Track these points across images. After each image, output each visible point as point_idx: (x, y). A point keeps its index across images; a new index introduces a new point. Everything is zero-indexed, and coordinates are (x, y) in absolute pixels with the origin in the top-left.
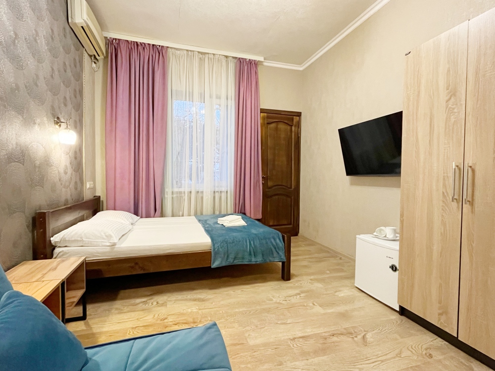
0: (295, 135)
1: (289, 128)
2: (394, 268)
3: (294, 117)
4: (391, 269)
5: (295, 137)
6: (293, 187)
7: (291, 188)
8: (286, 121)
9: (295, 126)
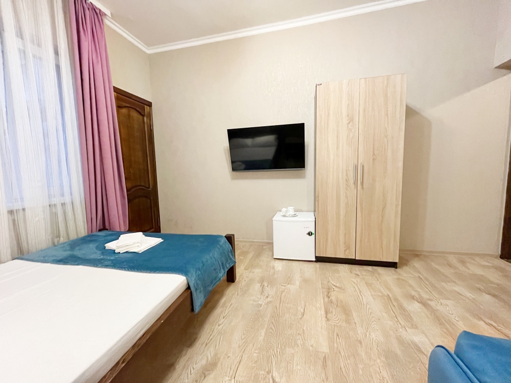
0: (148, 128)
1: (141, 117)
2: (310, 234)
3: (145, 106)
4: (308, 235)
5: (148, 130)
6: (151, 187)
7: (149, 188)
8: (138, 109)
9: (147, 117)
